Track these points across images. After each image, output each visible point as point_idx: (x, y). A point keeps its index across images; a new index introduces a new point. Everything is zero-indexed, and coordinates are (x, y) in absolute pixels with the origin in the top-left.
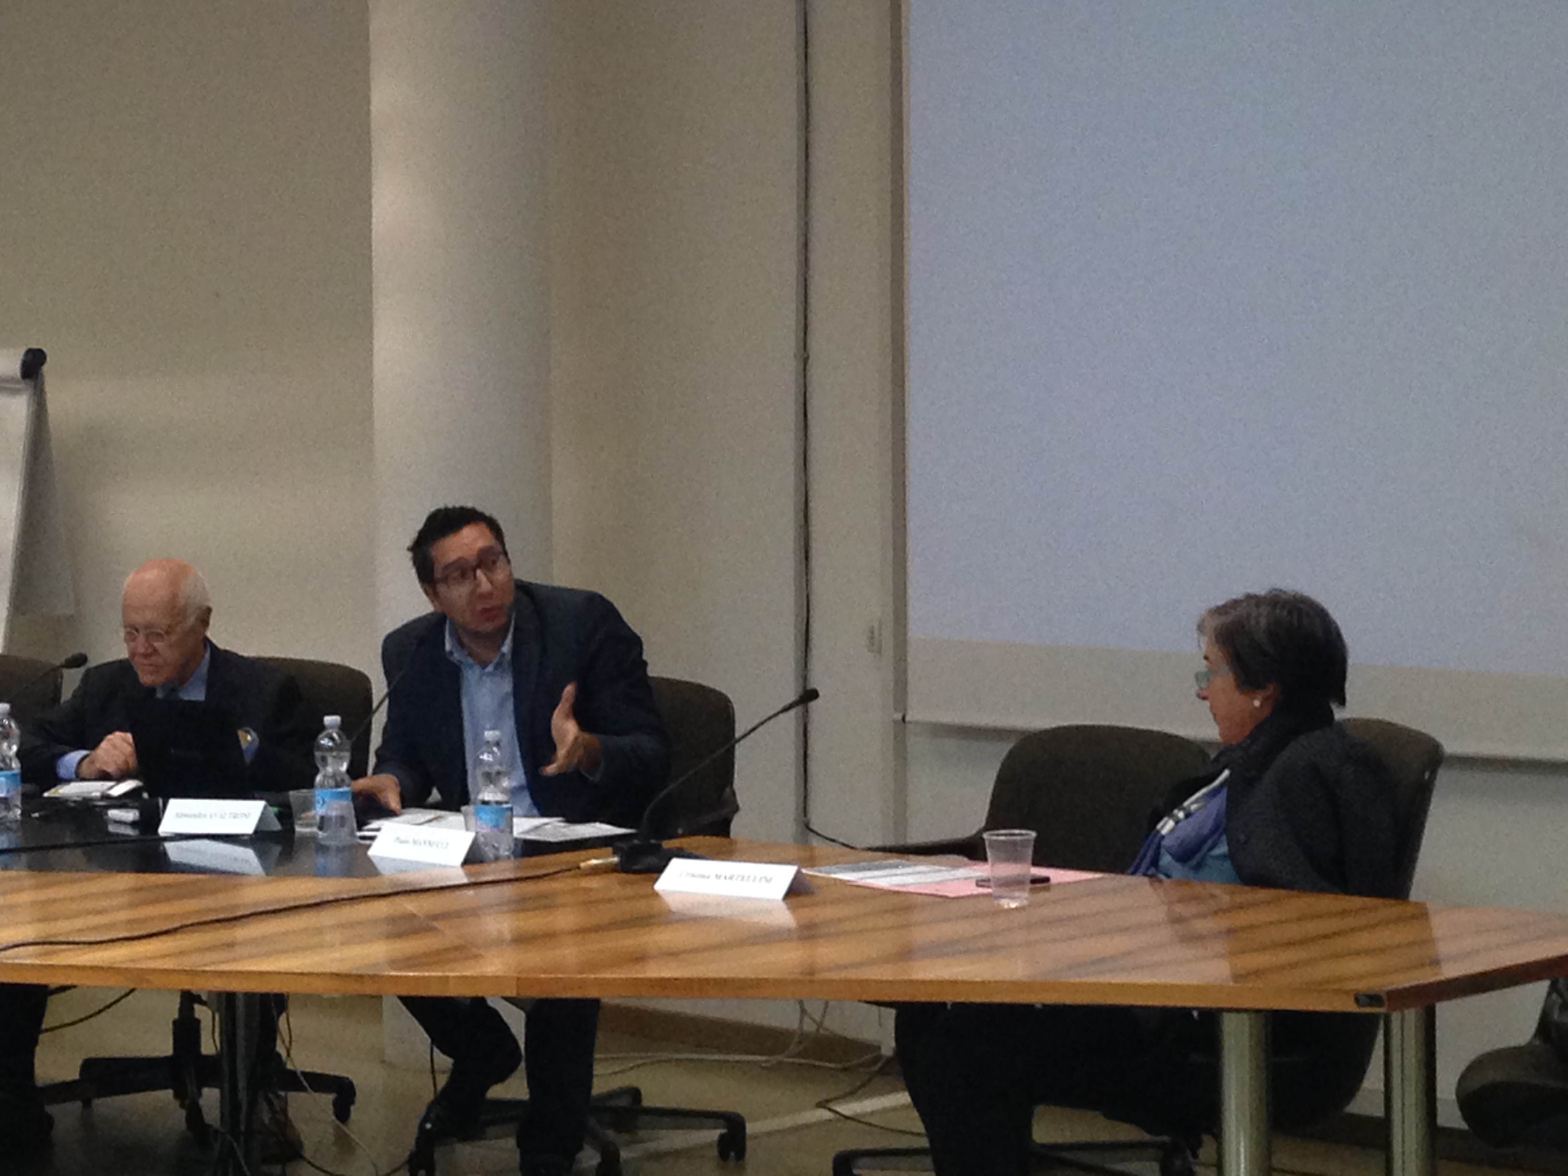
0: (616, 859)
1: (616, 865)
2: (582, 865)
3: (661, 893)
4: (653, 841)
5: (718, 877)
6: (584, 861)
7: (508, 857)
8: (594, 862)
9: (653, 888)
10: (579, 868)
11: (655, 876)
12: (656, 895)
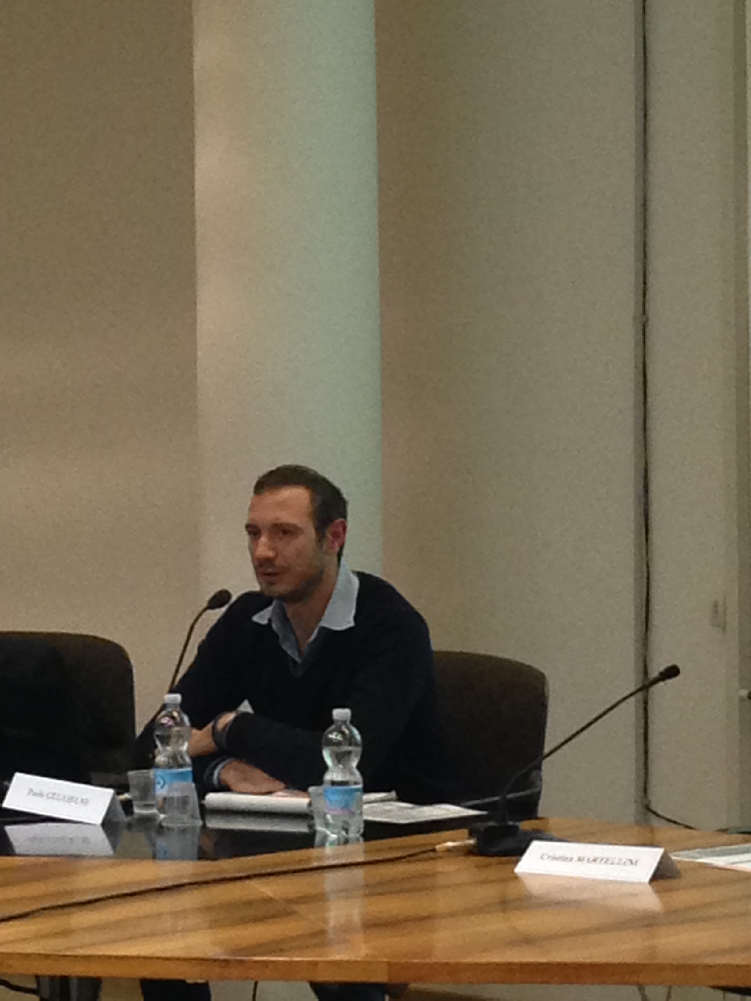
0: (472, 842)
1: (474, 846)
2: (438, 847)
3: (520, 876)
4: (511, 823)
5: (580, 859)
6: (439, 843)
7: (358, 840)
8: (450, 844)
9: (513, 872)
10: (434, 850)
11: (514, 858)
12: (516, 878)
